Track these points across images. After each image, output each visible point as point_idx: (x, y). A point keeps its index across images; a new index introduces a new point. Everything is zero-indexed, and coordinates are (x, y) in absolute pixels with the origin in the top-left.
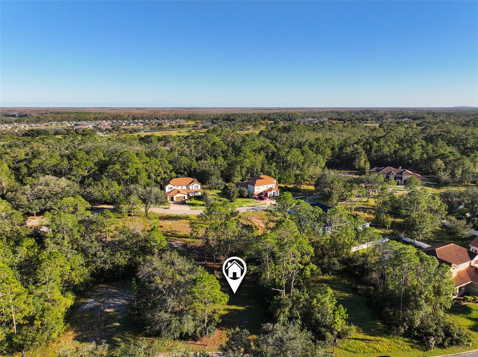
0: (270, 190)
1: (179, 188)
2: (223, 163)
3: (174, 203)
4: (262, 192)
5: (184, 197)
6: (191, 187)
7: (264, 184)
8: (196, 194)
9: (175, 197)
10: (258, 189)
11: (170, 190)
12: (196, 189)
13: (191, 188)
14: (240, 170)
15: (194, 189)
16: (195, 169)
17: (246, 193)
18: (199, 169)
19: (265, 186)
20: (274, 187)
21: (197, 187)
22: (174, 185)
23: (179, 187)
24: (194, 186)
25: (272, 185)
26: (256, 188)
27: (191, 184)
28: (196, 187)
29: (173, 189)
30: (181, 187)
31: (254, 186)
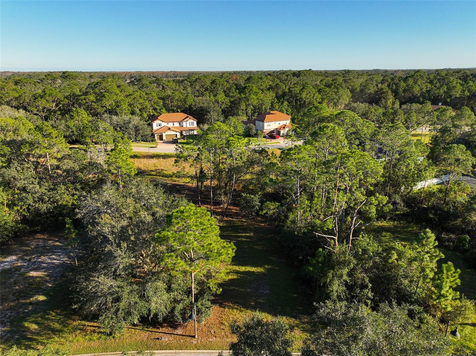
0: (284, 128)
1: (170, 125)
2: (224, 99)
3: (163, 142)
4: (273, 131)
5: (176, 135)
6: (184, 124)
7: (276, 120)
8: (191, 133)
9: (164, 135)
10: (269, 126)
11: (159, 127)
12: (191, 126)
13: (184, 126)
15: (188, 126)
16: (190, 106)
17: (254, 131)
18: (195, 105)
19: (277, 123)
20: (288, 124)
21: (193, 123)
22: (163, 121)
23: (169, 123)
24: (188, 123)
25: (286, 122)
26: (266, 124)
27: (185, 120)
28: (191, 123)
29: (162, 126)
30: (172, 124)
31: (263, 122)
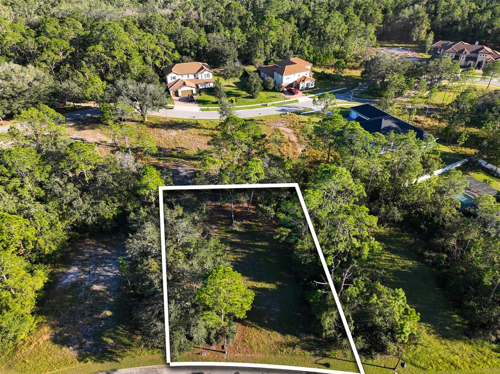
0: (303, 81)
2: (241, 37)
3: (180, 100)
4: (292, 83)
5: (192, 90)
6: (199, 76)
8: (207, 86)
9: (179, 91)
10: (288, 79)
12: (207, 78)
14: (263, 47)
15: (204, 78)
16: (204, 47)
18: (210, 47)
19: (297, 75)
21: (208, 75)
22: (177, 74)
23: (184, 76)
24: (203, 75)
26: (285, 77)
27: (200, 72)
29: (177, 79)
30: (187, 76)
31: (282, 75)
